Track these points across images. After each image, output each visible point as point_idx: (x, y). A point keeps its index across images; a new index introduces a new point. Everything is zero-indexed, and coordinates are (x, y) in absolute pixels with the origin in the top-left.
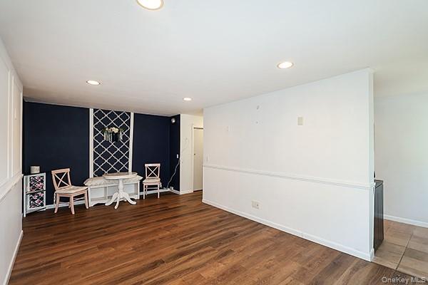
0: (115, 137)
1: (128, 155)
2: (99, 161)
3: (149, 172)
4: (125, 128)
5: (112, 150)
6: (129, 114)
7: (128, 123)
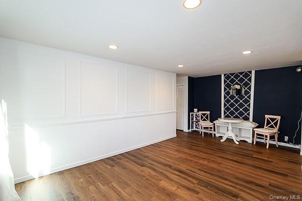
0: (238, 92)
1: (249, 106)
2: (227, 109)
3: (268, 123)
4: (246, 84)
5: (237, 101)
6: (250, 72)
7: (250, 80)
